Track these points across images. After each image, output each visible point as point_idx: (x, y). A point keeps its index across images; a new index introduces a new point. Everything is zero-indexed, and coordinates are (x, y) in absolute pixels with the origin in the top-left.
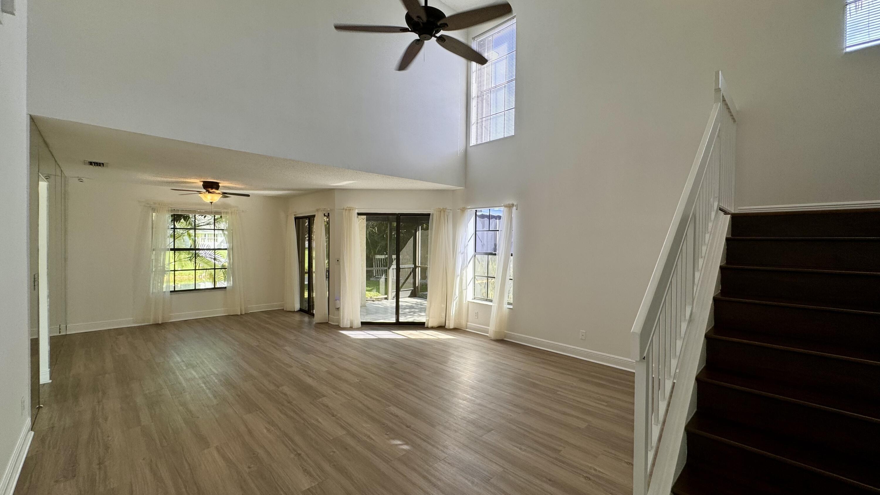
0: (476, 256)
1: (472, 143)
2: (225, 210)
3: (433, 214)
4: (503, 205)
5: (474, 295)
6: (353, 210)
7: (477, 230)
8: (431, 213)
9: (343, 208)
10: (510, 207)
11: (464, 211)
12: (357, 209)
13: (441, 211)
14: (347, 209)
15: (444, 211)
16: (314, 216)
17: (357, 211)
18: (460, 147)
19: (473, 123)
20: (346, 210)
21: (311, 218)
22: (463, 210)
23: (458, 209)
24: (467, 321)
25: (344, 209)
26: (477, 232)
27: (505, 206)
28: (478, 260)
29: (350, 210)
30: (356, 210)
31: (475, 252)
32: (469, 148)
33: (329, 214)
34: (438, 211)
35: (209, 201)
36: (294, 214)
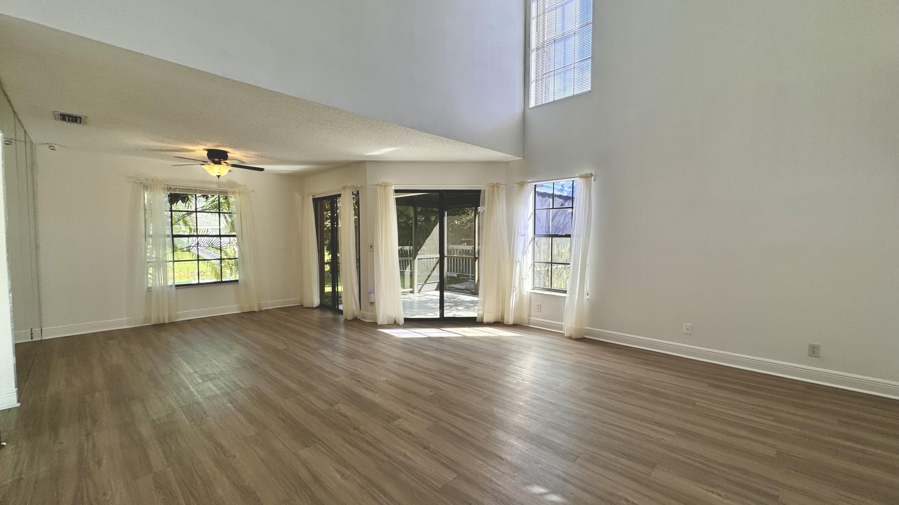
0: (536, 239)
1: (532, 105)
2: (232, 190)
3: (484, 191)
4: (577, 175)
5: (534, 285)
6: (389, 186)
7: (536, 208)
8: (482, 189)
9: (377, 184)
10: (587, 177)
11: (523, 185)
13: (494, 187)
14: (383, 184)
15: (498, 187)
16: (339, 195)
17: (393, 188)
18: (518, 109)
19: (532, 80)
20: (381, 186)
21: (333, 199)
22: (522, 184)
23: (515, 184)
24: (530, 316)
25: (378, 185)
26: (536, 211)
27: (581, 177)
28: (537, 244)
29: (385, 186)
30: (393, 185)
31: (535, 234)
32: (527, 111)
33: (358, 192)
34: (492, 187)
35: (215, 174)
36: (312, 194)
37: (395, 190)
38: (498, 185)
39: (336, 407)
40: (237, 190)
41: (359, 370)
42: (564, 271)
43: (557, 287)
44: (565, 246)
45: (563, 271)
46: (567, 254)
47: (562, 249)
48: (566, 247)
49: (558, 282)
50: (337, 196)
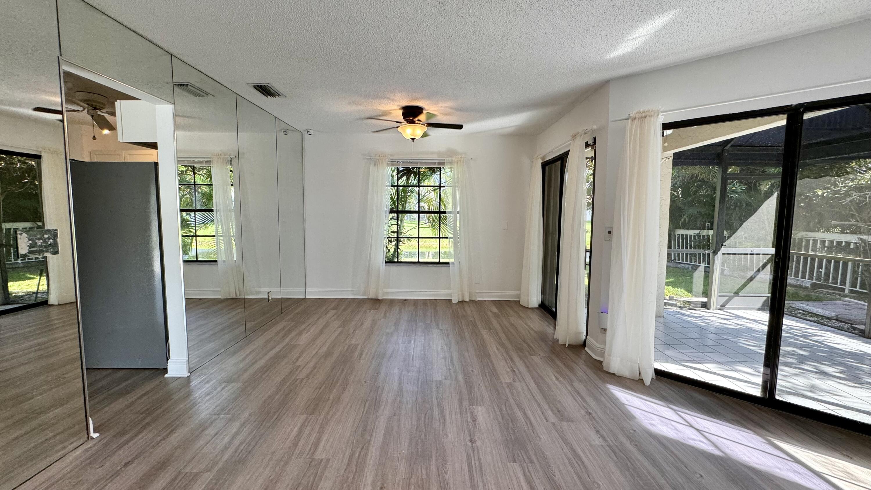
9: (626, 117)
14: (638, 116)
16: (568, 152)
17: (662, 119)
20: (634, 119)
25: (628, 119)
29: (644, 119)
33: (595, 139)
35: (409, 137)
36: (541, 156)
37: (663, 124)
40: (455, 159)
50: (567, 154)
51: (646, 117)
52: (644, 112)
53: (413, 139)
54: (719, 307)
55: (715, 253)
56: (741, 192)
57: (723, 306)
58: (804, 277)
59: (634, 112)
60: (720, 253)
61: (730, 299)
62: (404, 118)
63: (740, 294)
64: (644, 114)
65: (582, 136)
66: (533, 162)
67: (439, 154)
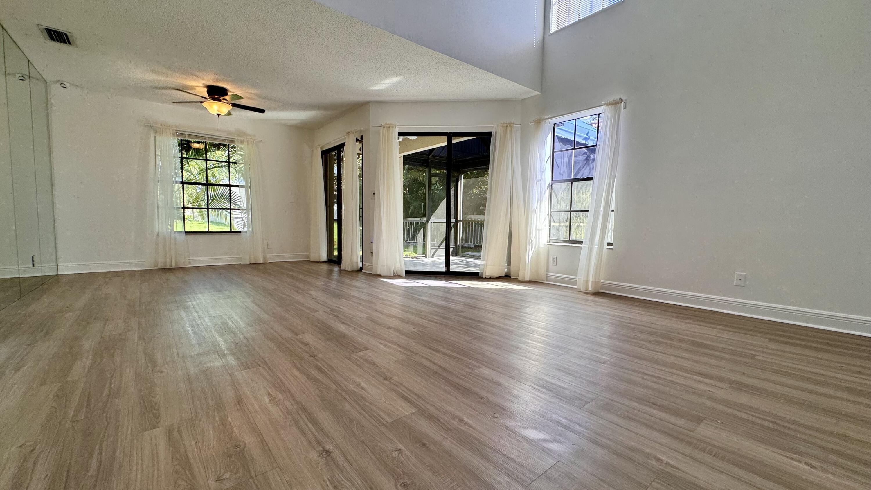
0: (553, 185)
1: (553, 29)
2: (240, 138)
3: (496, 133)
4: (603, 102)
5: (549, 237)
6: (392, 127)
7: (555, 151)
8: (493, 130)
9: (380, 125)
10: (616, 103)
11: (540, 123)
12: (398, 126)
13: (507, 127)
14: (386, 126)
15: (511, 127)
17: (397, 130)
18: (536, 36)
19: (554, 2)
20: (384, 127)
21: (340, 148)
22: (538, 122)
23: (531, 123)
25: (381, 127)
26: (555, 154)
27: (607, 105)
28: (554, 191)
31: (552, 180)
32: (547, 36)
33: (362, 136)
34: (504, 127)
35: (215, 113)
36: (320, 146)
37: (399, 133)
38: (512, 125)
39: (300, 336)
40: (245, 139)
41: (341, 307)
42: (585, 220)
43: (576, 238)
44: (587, 191)
45: (583, 220)
46: (589, 200)
47: (583, 194)
48: (589, 191)
49: (577, 232)
50: (343, 145)
51: (390, 127)
52: (389, 124)
53: (219, 115)
54: (431, 256)
55: (428, 221)
56: (440, 190)
57: (433, 255)
58: (471, 243)
59: (384, 123)
60: (430, 222)
61: (437, 250)
62: (209, 95)
63: (441, 247)
64: (389, 126)
65: (354, 133)
66: (313, 151)
67: (230, 133)
